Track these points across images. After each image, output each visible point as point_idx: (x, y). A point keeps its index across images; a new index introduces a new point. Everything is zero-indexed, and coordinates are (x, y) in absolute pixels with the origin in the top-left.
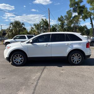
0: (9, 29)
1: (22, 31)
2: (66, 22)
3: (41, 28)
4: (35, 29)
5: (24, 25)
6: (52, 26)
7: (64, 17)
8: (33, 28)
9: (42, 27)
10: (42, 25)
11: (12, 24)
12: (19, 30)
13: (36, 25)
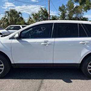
0: (4, 18)
1: (19, 21)
2: (67, 11)
3: (40, 18)
4: (33, 19)
5: (21, 14)
6: (52, 16)
7: (66, 6)
8: (30, 18)
9: (41, 16)
10: (40, 15)
11: (7, 12)
12: (16, 20)
13: (35, 14)
